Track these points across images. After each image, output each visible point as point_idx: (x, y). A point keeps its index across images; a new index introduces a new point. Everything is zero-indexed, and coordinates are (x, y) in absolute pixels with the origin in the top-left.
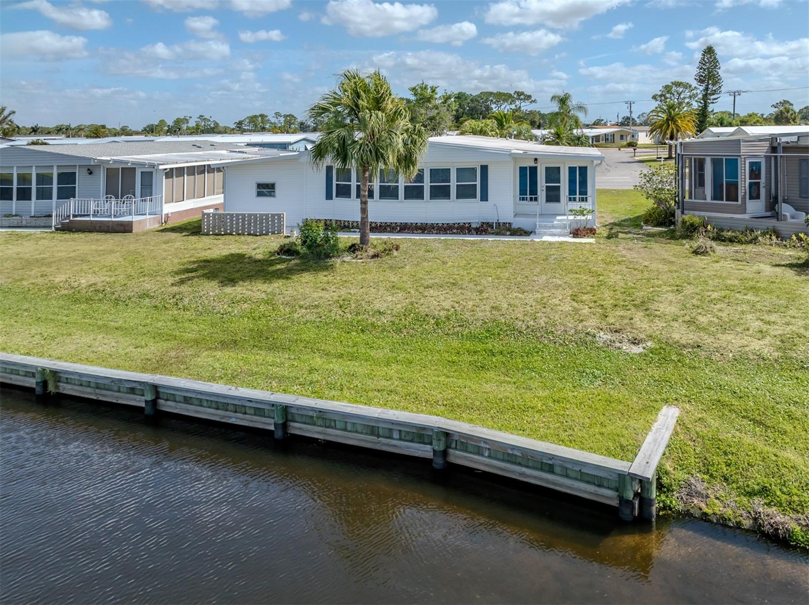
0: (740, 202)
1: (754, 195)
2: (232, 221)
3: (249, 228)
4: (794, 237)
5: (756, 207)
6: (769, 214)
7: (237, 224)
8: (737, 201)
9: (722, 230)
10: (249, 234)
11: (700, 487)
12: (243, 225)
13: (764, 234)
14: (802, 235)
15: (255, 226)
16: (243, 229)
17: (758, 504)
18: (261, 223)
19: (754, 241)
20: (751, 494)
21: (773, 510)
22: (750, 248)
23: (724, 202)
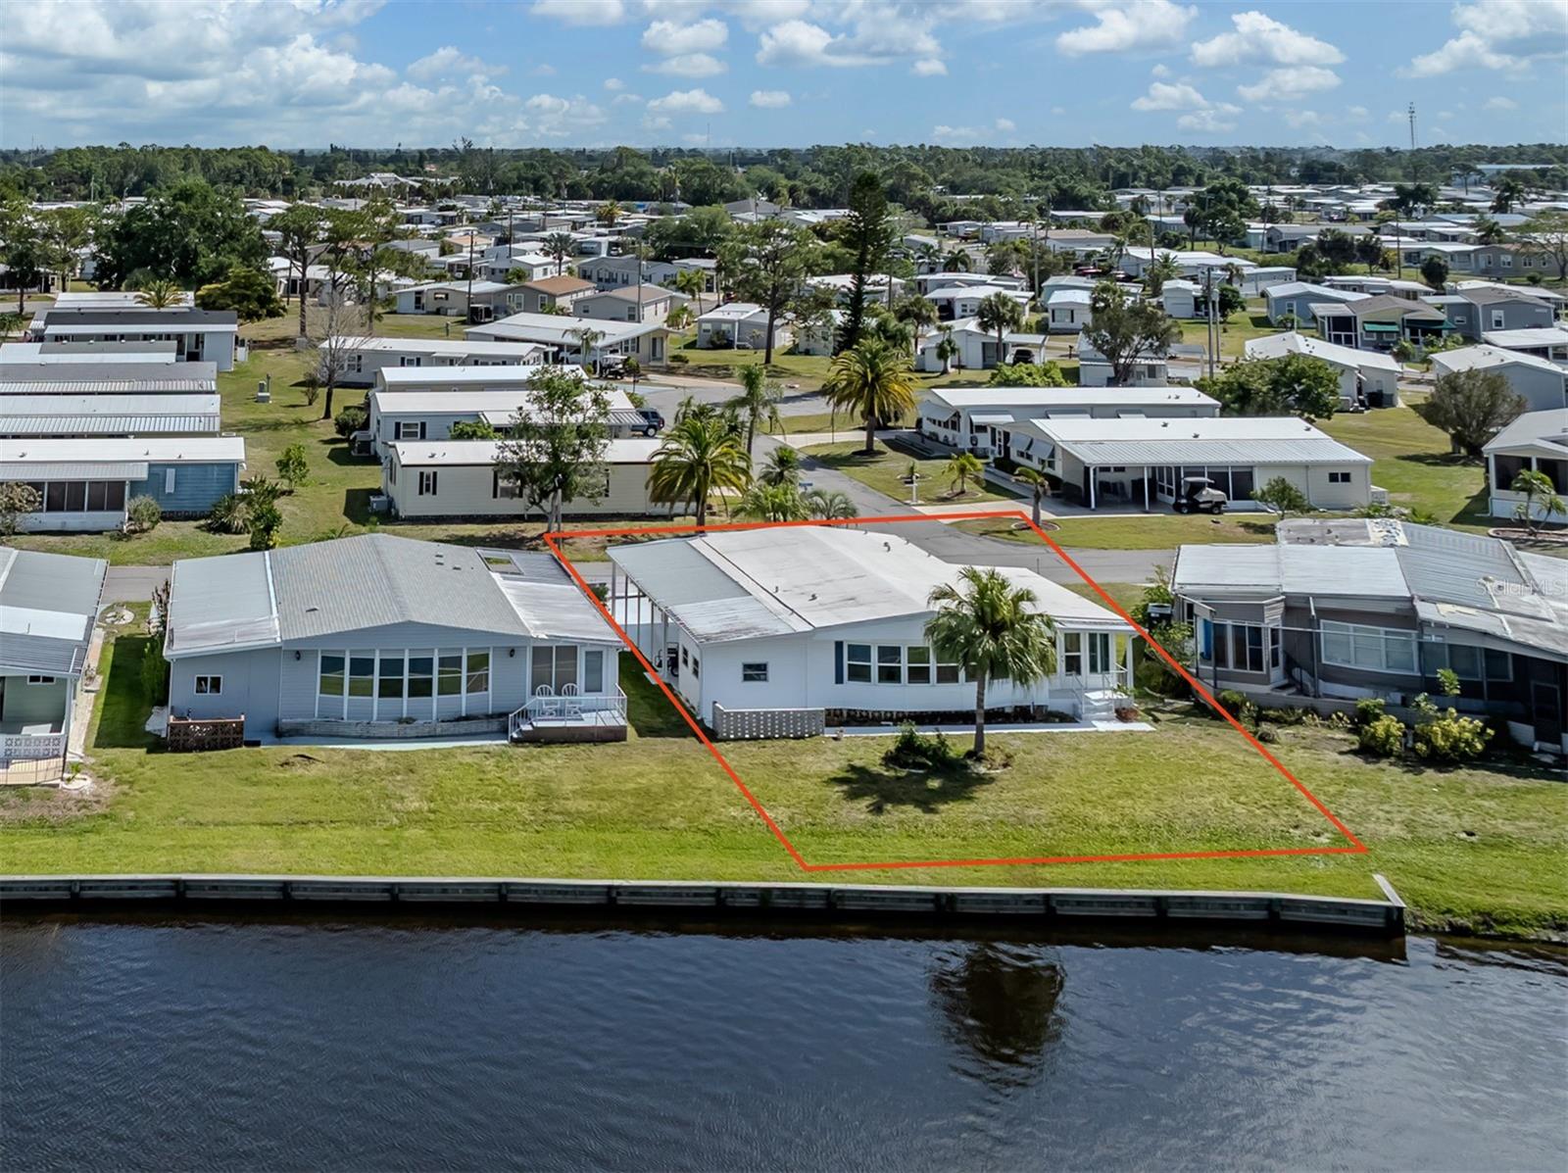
0: (1265, 672)
1: (1275, 664)
2: (758, 720)
3: (780, 729)
4: (1334, 716)
5: (1277, 674)
6: (1286, 682)
7: (765, 724)
8: (1261, 670)
9: (1261, 708)
10: (782, 737)
11: (1418, 913)
12: (773, 725)
13: (1306, 713)
14: (1341, 714)
15: (788, 725)
16: (773, 731)
17: (1448, 917)
18: (795, 724)
19: (1299, 722)
20: (1443, 913)
21: (1457, 919)
22: (1301, 730)
23: (1248, 671)
